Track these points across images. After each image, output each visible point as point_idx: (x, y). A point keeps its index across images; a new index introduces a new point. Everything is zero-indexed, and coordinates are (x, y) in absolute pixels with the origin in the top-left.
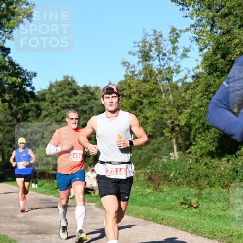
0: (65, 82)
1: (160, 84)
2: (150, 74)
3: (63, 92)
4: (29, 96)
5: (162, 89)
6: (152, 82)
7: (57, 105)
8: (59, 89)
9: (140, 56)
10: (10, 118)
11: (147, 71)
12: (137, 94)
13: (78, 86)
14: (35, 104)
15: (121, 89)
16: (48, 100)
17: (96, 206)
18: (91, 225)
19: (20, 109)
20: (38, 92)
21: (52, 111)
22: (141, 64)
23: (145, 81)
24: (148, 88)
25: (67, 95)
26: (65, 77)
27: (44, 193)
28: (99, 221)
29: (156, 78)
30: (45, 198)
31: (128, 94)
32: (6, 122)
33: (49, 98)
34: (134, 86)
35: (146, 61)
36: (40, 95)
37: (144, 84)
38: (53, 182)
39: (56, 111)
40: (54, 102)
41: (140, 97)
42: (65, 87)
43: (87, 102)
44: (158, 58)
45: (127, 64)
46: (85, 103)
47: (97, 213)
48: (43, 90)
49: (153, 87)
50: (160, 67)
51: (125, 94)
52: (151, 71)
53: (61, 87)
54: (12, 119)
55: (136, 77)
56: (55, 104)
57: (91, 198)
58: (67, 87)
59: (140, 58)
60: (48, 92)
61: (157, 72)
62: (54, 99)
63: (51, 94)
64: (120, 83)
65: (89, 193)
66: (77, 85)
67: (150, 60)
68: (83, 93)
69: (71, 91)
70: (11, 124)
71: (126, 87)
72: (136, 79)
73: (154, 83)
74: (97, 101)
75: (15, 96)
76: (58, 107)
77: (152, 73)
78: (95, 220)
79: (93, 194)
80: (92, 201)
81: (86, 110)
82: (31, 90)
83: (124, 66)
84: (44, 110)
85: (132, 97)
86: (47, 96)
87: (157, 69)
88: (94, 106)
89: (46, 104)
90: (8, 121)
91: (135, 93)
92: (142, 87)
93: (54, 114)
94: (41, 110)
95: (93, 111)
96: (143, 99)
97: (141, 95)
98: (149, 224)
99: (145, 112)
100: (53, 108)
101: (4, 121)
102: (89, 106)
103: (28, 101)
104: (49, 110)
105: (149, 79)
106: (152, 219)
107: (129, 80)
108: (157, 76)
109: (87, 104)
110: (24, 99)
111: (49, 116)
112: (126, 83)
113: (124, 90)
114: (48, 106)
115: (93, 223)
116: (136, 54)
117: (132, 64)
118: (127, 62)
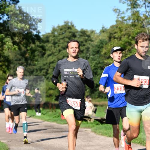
0: (65, 26)
1: (146, 27)
2: (137, 19)
3: (64, 35)
4: (35, 38)
5: (148, 32)
6: (139, 26)
7: (59, 46)
8: (60, 32)
9: (129, 4)
10: (20, 57)
11: (135, 17)
12: (126, 37)
13: (77, 30)
14: (41, 45)
15: (113, 32)
16: (51, 42)
17: (92, 131)
18: (88, 147)
19: (28, 50)
20: (43, 35)
21: (54, 51)
22: (129, 11)
23: (134, 25)
24: (136, 32)
25: (67, 37)
26: (65, 22)
27: (48, 121)
28: (94, 144)
29: (142, 22)
30: (49, 125)
31: (118, 36)
32: (16, 60)
33: (52, 40)
34: (124, 30)
35: (134, 8)
36: (45, 38)
37: (132, 28)
38: (56, 111)
39: (58, 51)
40: (57, 43)
41: (129, 39)
42: (66, 31)
43: (85, 43)
44: (144, 5)
45: (118, 11)
46: (83, 44)
47: (92, 138)
48: (47, 34)
49: (141, 31)
50: (146, 13)
51: (117, 36)
52: (138, 17)
53: (62, 31)
54: (22, 58)
55: (125, 22)
56: (57, 45)
57: (88, 125)
58: (67, 31)
59: (129, 6)
60: (51, 35)
61: (144, 18)
62: (56, 41)
63: (54, 36)
64: (112, 27)
65: (86, 121)
66: (75, 29)
67: (137, 8)
68: (81, 36)
69: (70, 34)
70: (21, 62)
71: (117, 30)
72: (126, 23)
73: (141, 27)
74: (92, 43)
75: (23, 39)
76: (60, 48)
77: (139, 18)
78: (91, 143)
79: (89, 121)
80: (88, 127)
81: (83, 50)
82: (37, 33)
83: (115, 12)
84: (48, 50)
85: (122, 39)
86: (51, 39)
87: (143, 15)
88: (90, 46)
89: (50, 45)
90: (18, 59)
91: (124, 36)
92: (131, 30)
93: (56, 54)
94: (45, 50)
95: (89, 51)
96: (131, 40)
97: (130, 37)
98: (137, 146)
99: (133, 52)
100: (55, 49)
101: (14, 60)
102: (86, 47)
103: (34, 43)
104: (52, 50)
105: (136, 23)
106: (139, 143)
107: (120, 24)
108: (144, 20)
109: (84, 45)
110: (31, 41)
111: (52, 55)
112: (117, 27)
113: (115, 33)
114: (51, 46)
115: (89, 146)
116: (125, 3)
117: (122, 11)
118: (118, 9)
